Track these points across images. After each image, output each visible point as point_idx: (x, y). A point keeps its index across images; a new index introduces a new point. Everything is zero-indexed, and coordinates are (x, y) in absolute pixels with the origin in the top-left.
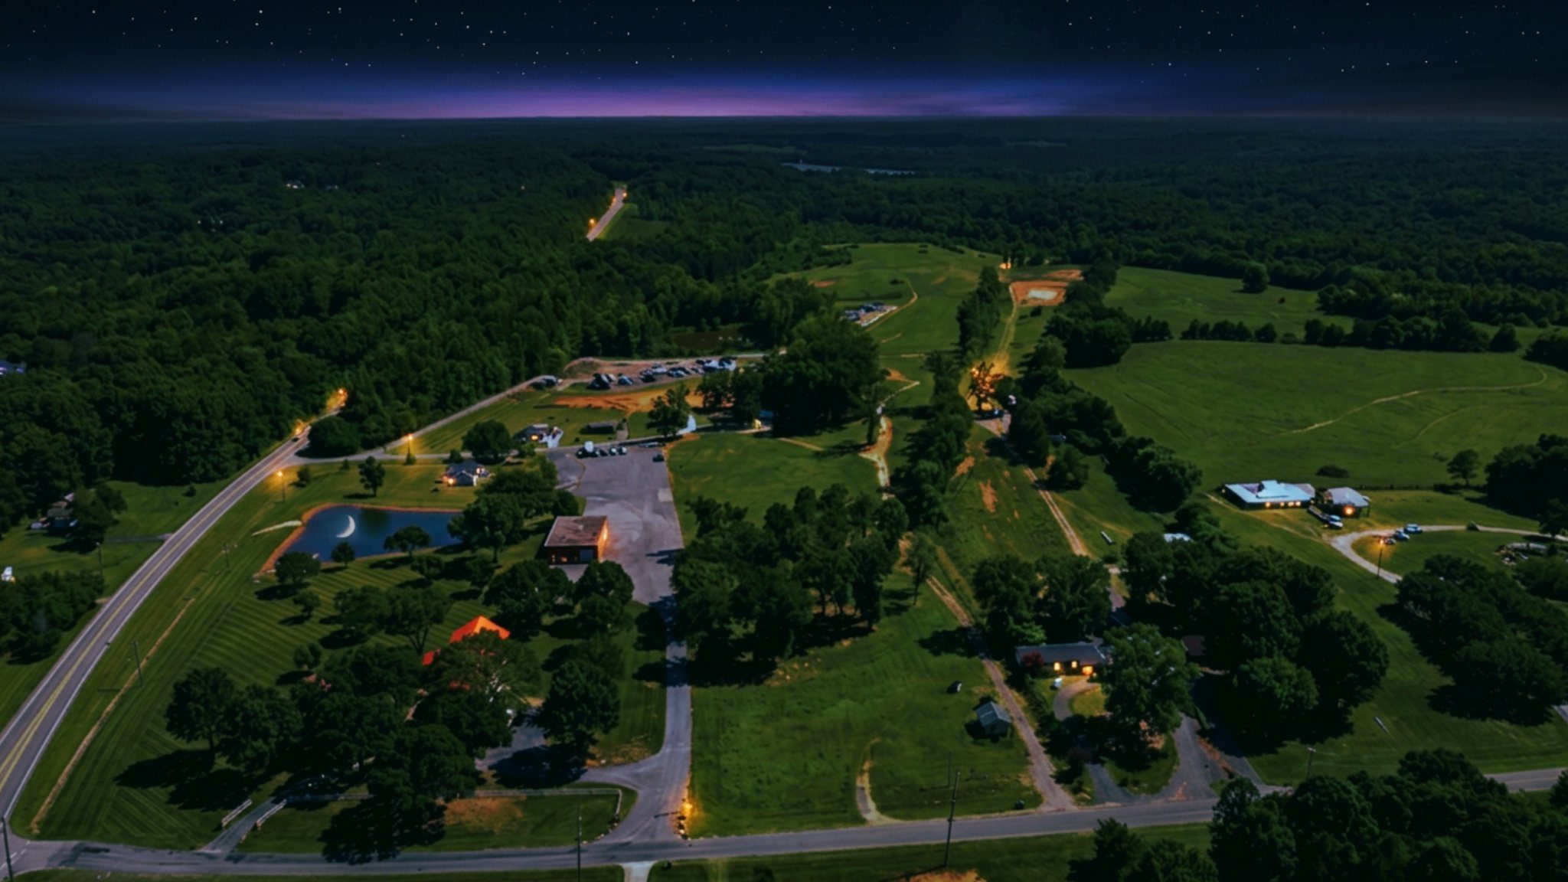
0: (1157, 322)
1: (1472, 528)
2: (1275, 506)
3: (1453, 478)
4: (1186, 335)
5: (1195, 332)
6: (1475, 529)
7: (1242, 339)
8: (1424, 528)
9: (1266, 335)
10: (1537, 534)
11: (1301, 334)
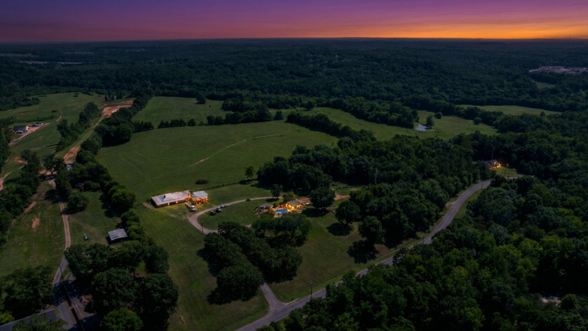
0: (146, 123)
1: (248, 200)
2: (171, 204)
3: (247, 177)
4: (159, 127)
5: (163, 125)
6: (250, 200)
7: (181, 126)
8: (228, 204)
9: (192, 123)
10: (271, 197)
11: (206, 121)
